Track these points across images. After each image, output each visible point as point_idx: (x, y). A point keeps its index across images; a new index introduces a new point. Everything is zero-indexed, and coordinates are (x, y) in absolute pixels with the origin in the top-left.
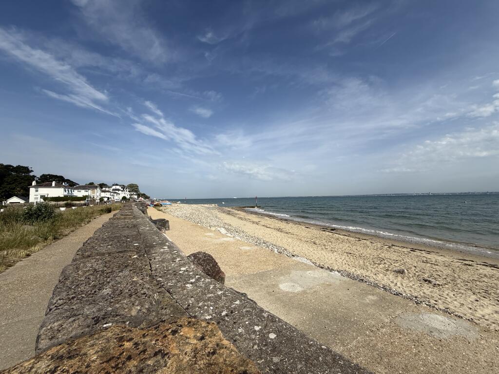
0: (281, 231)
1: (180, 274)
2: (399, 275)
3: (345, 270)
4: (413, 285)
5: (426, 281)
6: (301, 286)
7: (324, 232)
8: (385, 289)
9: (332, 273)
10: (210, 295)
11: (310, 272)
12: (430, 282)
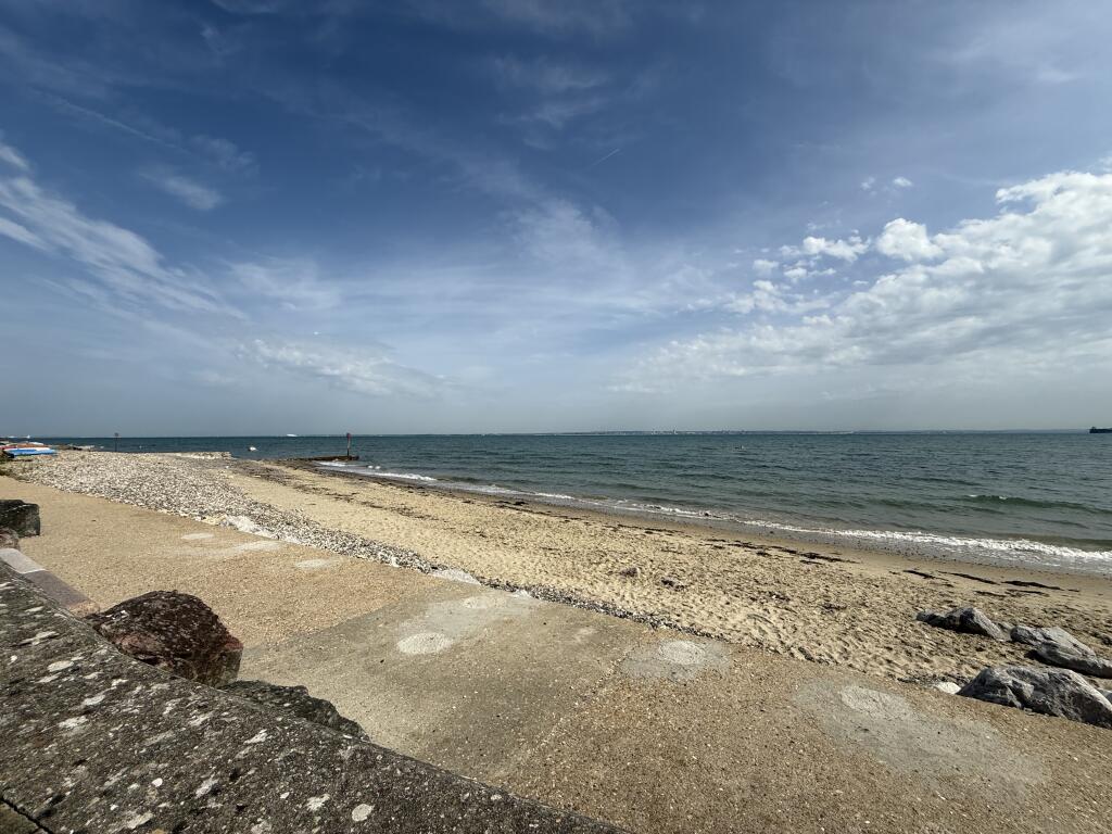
0: (408, 515)
1: (40, 686)
2: (629, 579)
3: (540, 585)
4: (649, 593)
5: (665, 583)
6: (448, 635)
7: (502, 510)
8: (607, 609)
9: (515, 595)
10: (161, 737)
11: (469, 600)
12: (671, 584)
